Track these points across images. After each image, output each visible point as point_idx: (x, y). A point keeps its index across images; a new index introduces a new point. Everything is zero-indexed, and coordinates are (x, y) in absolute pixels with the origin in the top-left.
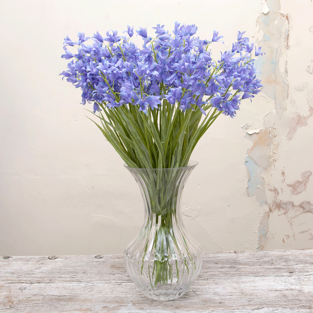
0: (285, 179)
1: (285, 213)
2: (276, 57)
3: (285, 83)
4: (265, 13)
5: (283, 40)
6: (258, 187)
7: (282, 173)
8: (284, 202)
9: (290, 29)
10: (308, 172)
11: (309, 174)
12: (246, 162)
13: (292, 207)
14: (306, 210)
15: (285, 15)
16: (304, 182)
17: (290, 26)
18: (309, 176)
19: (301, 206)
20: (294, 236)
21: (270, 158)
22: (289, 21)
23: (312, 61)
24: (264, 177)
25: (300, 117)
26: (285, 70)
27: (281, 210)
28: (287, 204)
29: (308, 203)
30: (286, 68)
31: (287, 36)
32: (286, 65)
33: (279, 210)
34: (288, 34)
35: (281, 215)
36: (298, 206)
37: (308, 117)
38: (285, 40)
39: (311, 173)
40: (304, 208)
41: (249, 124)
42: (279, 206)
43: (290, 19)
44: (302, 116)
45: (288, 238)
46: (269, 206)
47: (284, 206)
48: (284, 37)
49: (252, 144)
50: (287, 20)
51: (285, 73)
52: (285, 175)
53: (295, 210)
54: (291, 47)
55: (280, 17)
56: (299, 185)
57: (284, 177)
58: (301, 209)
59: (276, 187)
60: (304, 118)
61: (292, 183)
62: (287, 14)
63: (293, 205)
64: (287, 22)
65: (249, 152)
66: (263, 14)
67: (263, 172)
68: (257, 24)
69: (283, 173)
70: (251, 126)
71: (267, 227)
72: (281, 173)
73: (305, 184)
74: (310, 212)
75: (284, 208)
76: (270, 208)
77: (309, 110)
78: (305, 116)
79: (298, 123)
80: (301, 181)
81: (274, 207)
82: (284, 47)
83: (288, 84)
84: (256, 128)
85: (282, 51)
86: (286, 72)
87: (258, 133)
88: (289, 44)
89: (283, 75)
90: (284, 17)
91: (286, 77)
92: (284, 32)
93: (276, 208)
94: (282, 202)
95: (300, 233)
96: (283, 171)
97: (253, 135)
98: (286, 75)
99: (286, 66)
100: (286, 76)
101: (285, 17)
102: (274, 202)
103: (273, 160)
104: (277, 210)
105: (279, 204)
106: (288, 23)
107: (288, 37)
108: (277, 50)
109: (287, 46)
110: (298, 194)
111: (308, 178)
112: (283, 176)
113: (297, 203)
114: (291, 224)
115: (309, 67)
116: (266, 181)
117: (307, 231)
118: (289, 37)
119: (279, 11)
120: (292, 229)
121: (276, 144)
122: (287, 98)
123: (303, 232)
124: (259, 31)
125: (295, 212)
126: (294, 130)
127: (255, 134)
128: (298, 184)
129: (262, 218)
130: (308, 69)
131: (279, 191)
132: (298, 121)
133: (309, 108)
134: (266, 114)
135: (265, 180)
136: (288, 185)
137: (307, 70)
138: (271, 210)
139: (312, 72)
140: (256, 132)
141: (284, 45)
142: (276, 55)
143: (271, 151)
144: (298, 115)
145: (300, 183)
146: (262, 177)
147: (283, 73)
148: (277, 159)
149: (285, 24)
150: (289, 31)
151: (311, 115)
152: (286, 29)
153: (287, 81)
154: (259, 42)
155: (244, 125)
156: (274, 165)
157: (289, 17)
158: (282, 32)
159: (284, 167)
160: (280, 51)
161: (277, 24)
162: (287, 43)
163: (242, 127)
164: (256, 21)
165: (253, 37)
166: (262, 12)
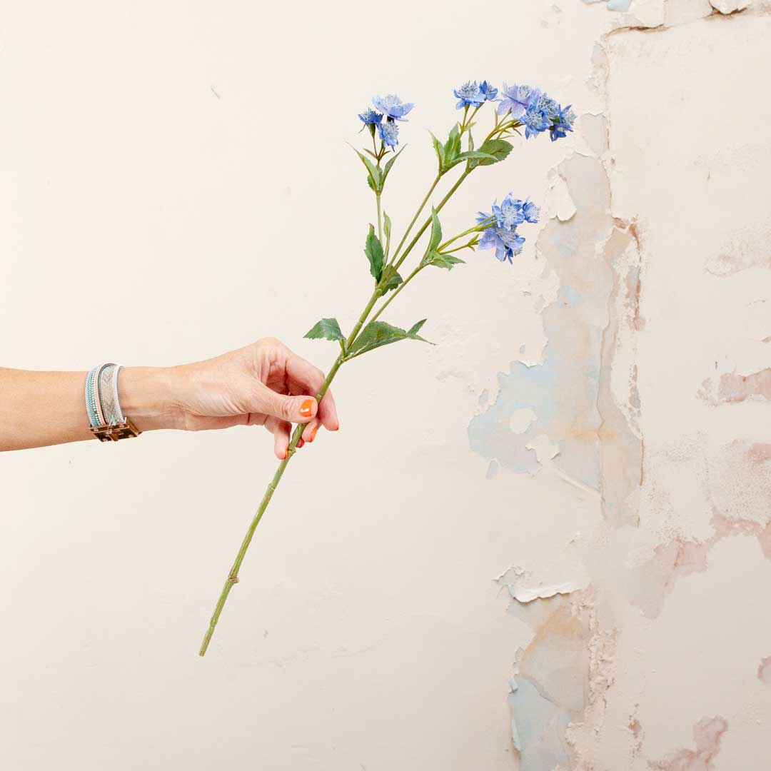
0: (640, 744)
2: (601, 357)
3: (631, 435)
4: (562, 219)
5: (621, 300)
7: (632, 727)
9: (643, 264)
10: (714, 720)
11: (720, 726)
12: (514, 692)
15: (627, 221)
16: (704, 755)
17: (644, 256)
18: (720, 733)
21: (590, 679)
22: (640, 240)
23: (716, 366)
24: (574, 741)
25: (684, 544)
26: (630, 395)
30: (634, 390)
31: (635, 286)
32: (635, 378)
34: (639, 282)
37: (711, 542)
38: (628, 301)
39: (725, 724)
43: (641, 236)
44: (689, 539)
48: (626, 291)
49: (531, 635)
50: (634, 238)
51: (630, 406)
52: (642, 732)
54: (647, 321)
55: (612, 229)
56: (689, 764)
57: (640, 739)
60: (696, 546)
61: (667, 759)
62: (634, 220)
64: (632, 244)
65: (523, 660)
66: (556, 221)
67: (570, 724)
68: (540, 253)
69: (635, 727)
70: (526, 575)
72: (628, 725)
73: (707, 761)
77: (712, 521)
78: (701, 539)
79: (679, 562)
80: (694, 748)
82: (624, 323)
83: (641, 438)
84: (541, 583)
85: (618, 336)
86: (635, 401)
87: (549, 598)
88: (642, 313)
89: (625, 412)
90: (624, 228)
91: (636, 418)
92: (624, 274)
96: (633, 719)
97: (532, 605)
98: (636, 410)
99: (633, 381)
100: (634, 415)
101: (628, 228)
103: (600, 684)
106: (638, 248)
107: (638, 289)
108: (604, 332)
109: (634, 319)
111: (717, 741)
112: (636, 735)
115: (706, 383)
116: (580, 752)
118: (642, 290)
119: (608, 211)
121: (610, 632)
122: (641, 485)
124: (544, 275)
126: (666, 584)
127: (539, 601)
128: (684, 761)
130: (703, 390)
132: (678, 556)
133: (711, 515)
135: (576, 749)
136: (651, 764)
137: (701, 394)
139: (716, 398)
140: (543, 596)
141: (625, 318)
142: (602, 350)
143: (593, 655)
144: (678, 537)
145: (692, 756)
146: (566, 739)
147: (625, 406)
148: (613, 680)
149: (627, 250)
150: (639, 271)
151: (718, 537)
152: (631, 267)
153: (639, 431)
154: (545, 308)
155: (502, 575)
156: (605, 700)
157: (638, 229)
158: (619, 276)
159: (637, 706)
160: (615, 337)
161: (602, 251)
162: (637, 311)
163: (498, 581)
164: (536, 244)
165: (526, 293)
166: (553, 217)
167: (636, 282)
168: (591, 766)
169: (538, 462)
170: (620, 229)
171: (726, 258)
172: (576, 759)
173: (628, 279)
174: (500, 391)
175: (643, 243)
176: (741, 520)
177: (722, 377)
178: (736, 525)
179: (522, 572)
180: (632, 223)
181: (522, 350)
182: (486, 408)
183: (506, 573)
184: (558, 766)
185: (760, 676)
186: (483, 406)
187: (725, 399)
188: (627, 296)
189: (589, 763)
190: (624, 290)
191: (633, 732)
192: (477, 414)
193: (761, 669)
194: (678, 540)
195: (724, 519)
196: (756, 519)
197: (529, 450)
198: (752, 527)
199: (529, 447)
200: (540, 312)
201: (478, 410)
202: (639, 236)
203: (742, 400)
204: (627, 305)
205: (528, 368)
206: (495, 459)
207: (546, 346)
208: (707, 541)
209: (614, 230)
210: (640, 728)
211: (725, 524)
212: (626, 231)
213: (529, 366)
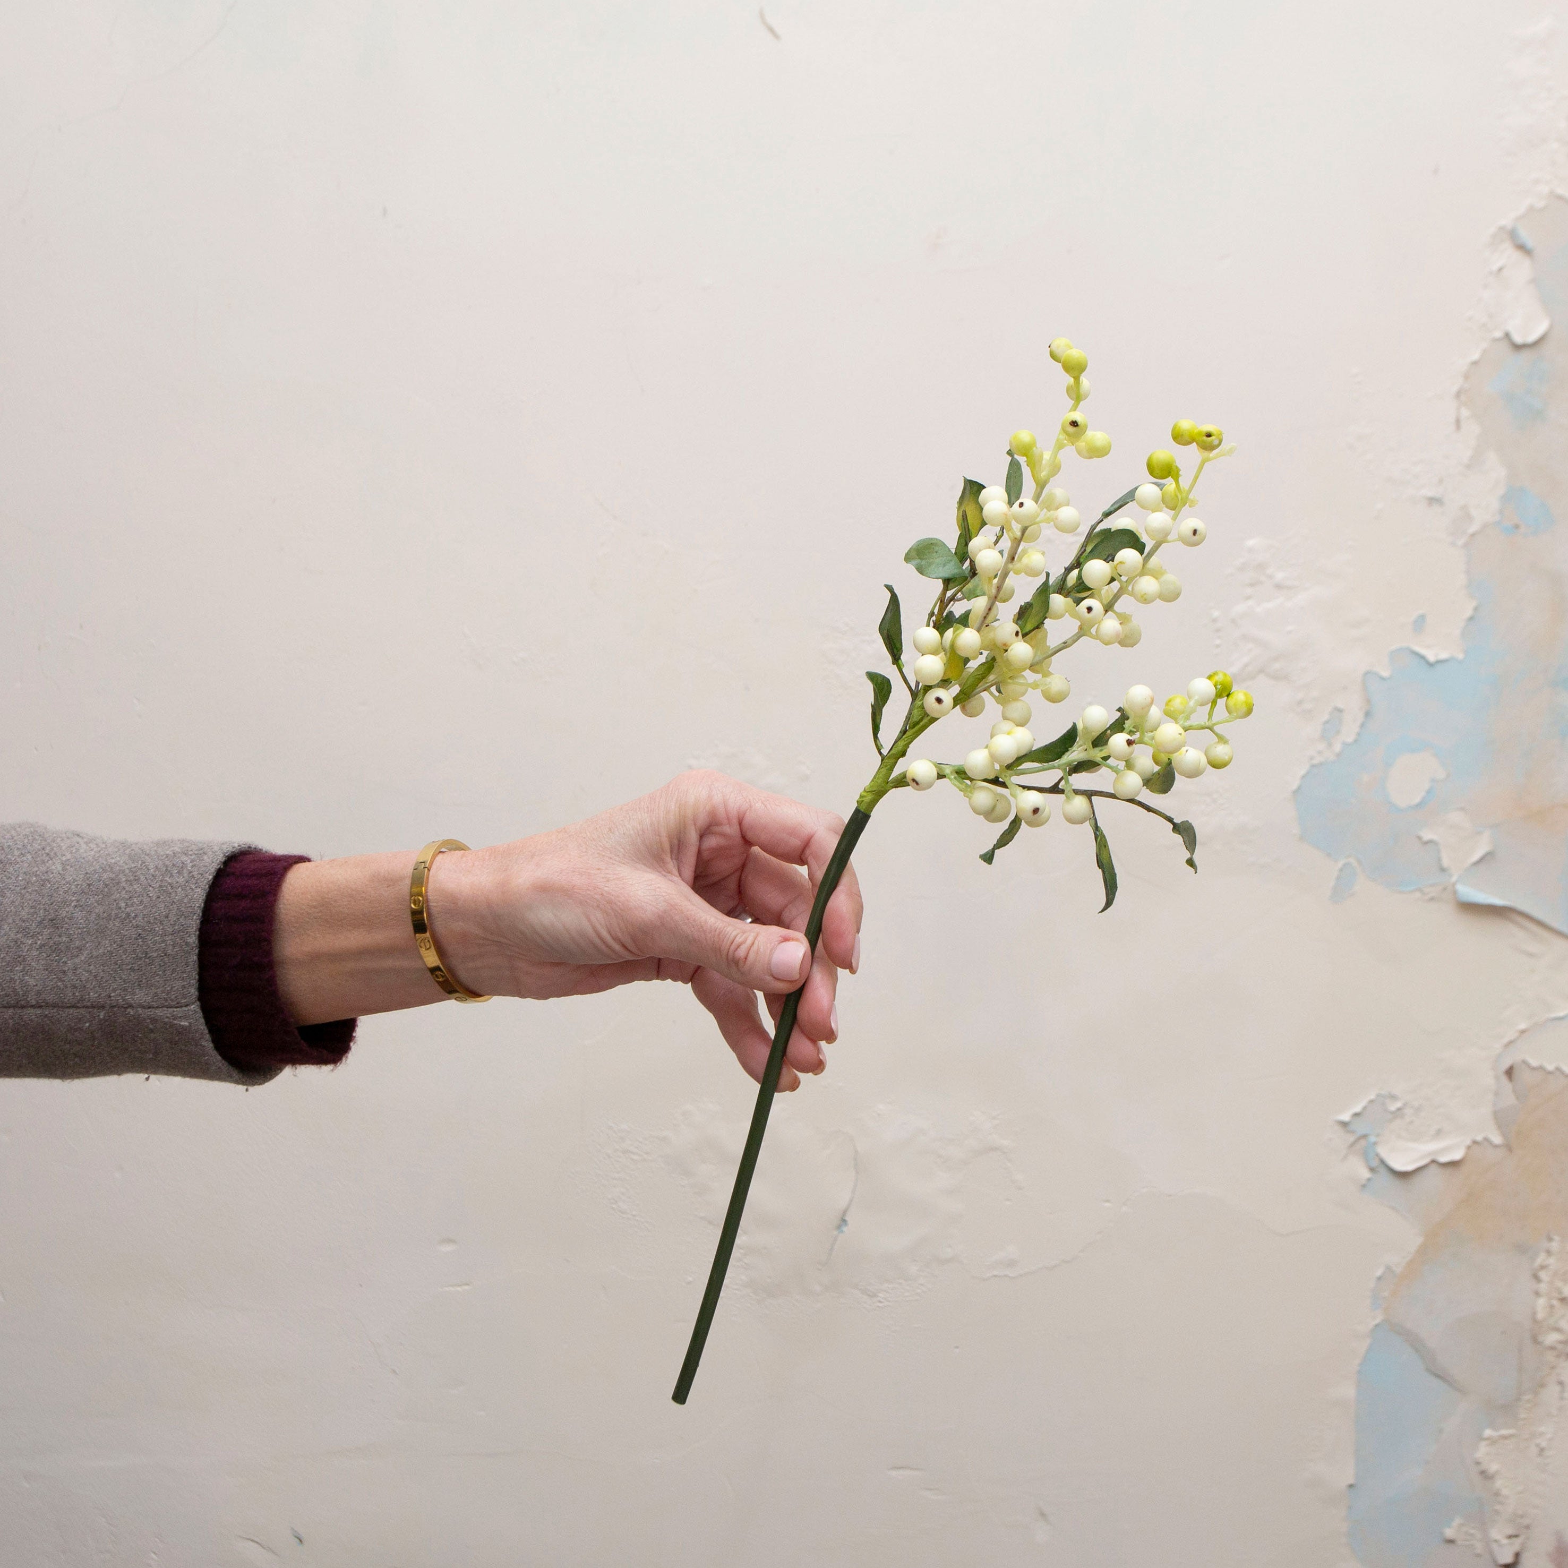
4: (1518, 339)
6: (1449, 1533)
21: (1536, 1340)
24: (1493, 1467)
41: (1393, 1097)
49: (1414, 1241)
65: (1393, 1293)
66: (1506, 344)
67: (1488, 1432)
68: (1465, 413)
70: (1408, 1111)
84: (1439, 1131)
87: (1453, 1164)
97: (1418, 1179)
103: (1555, 1350)
116: (1505, 1492)
124: (1475, 462)
127: (1433, 1167)
134: (1511, 1035)
135: (1499, 1483)
140: (1444, 1159)
143: (1543, 1287)
146: (1478, 1463)
154: (1473, 535)
155: (1358, 1109)
156: (1561, 1383)
163: (1344, 1124)
164: (1458, 395)
165: (1432, 501)
166: (1498, 334)
168: (1526, 1521)
169: (1443, 870)
172: (1498, 1507)
174: (1368, 714)
179: (1399, 1104)
181: (1420, 623)
182: (1338, 747)
183: (1365, 1108)
184: (1457, 1521)
186: (1330, 745)
189: (1522, 1516)
192: (1315, 762)
197: (1426, 843)
199: (1427, 835)
200: (1461, 542)
201: (1320, 752)
205: (1431, 665)
206: (1352, 860)
207: (1471, 619)
213: (1432, 659)
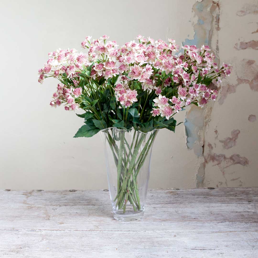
0: (217, 136)
1: (218, 164)
2: (209, 38)
4: (199, 2)
5: (214, 23)
6: (195, 142)
8: (217, 155)
9: (220, 13)
10: (237, 130)
11: (238, 132)
12: (185, 122)
13: (224, 159)
14: (235, 162)
15: (216, 2)
16: (234, 139)
17: (220, 11)
18: (238, 134)
19: (231, 158)
20: (226, 183)
21: (205, 120)
22: (219, 7)
23: (239, 40)
25: (230, 86)
27: (215, 161)
28: (220, 156)
29: (238, 155)
30: (217, 46)
32: (217, 43)
33: (213, 161)
34: (219, 18)
35: (215, 165)
36: (229, 158)
37: (237, 85)
39: (239, 131)
40: (234, 160)
42: (213, 158)
43: (220, 6)
44: (231, 85)
45: (221, 184)
46: (205, 158)
47: (217, 158)
49: (190, 108)
50: (218, 7)
51: (216, 50)
52: (218, 133)
53: (227, 162)
54: (221, 28)
55: (212, 4)
56: (230, 142)
58: (232, 161)
59: (210, 143)
61: (224, 140)
62: (218, 2)
63: (225, 158)
64: (217, 8)
65: (188, 114)
69: (216, 132)
71: (203, 175)
73: (235, 140)
74: (239, 163)
75: (217, 160)
76: (205, 160)
77: (237, 80)
78: (234, 85)
79: (228, 90)
80: (231, 137)
81: (209, 159)
82: (215, 29)
83: (219, 58)
85: (214, 32)
86: (217, 49)
88: (220, 26)
89: (215, 52)
90: (215, 4)
91: (217, 53)
93: (211, 160)
94: (215, 155)
95: (232, 180)
96: (215, 130)
98: (218, 51)
101: (216, 4)
102: (209, 155)
103: (207, 121)
104: (211, 161)
105: (213, 157)
106: (219, 9)
107: (219, 20)
108: (210, 31)
109: (218, 28)
110: (228, 148)
112: (216, 134)
113: (228, 156)
114: (223, 173)
115: (236, 44)
117: (237, 179)
120: (224, 177)
121: (210, 108)
123: (234, 180)
124: (194, 17)
125: (227, 163)
126: (225, 96)
128: (228, 140)
129: (199, 168)
131: (213, 146)
132: (228, 89)
133: (237, 78)
135: (201, 137)
136: (220, 141)
137: (235, 47)
138: (206, 161)
139: (239, 48)
141: (215, 27)
142: (209, 36)
143: (206, 114)
144: (228, 84)
145: (231, 139)
146: (199, 134)
147: (215, 50)
148: (211, 120)
149: (216, 10)
150: (219, 15)
151: (238, 84)
152: (217, 14)
153: (218, 57)
154: (194, 25)
156: (208, 125)
157: (219, 4)
158: (214, 17)
159: (217, 126)
160: (212, 32)
161: (209, 10)
162: (218, 26)
164: (192, 8)
165: (190, 21)
166: (197, 1)
167: (218, 18)
170: (214, 4)
171: (242, 12)
173: (216, 17)
175: (220, 8)
176: (245, 80)
177: (241, 43)
178: (243, 81)
180: (217, 2)
181: (188, 36)
185: (249, 119)
187: (241, 48)
188: (216, 22)
190: (215, 20)
191: (215, 133)
193: (249, 117)
194: (228, 85)
195: (240, 79)
196: (248, 79)
198: (247, 81)
202: (219, 6)
203: (246, 48)
204: (216, 24)
205: (190, 41)
207: (195, 35)
208: (236, 85)
209: (213, 5)
210: (217, 132)
211: (240, 81)
212: (216, 5)
